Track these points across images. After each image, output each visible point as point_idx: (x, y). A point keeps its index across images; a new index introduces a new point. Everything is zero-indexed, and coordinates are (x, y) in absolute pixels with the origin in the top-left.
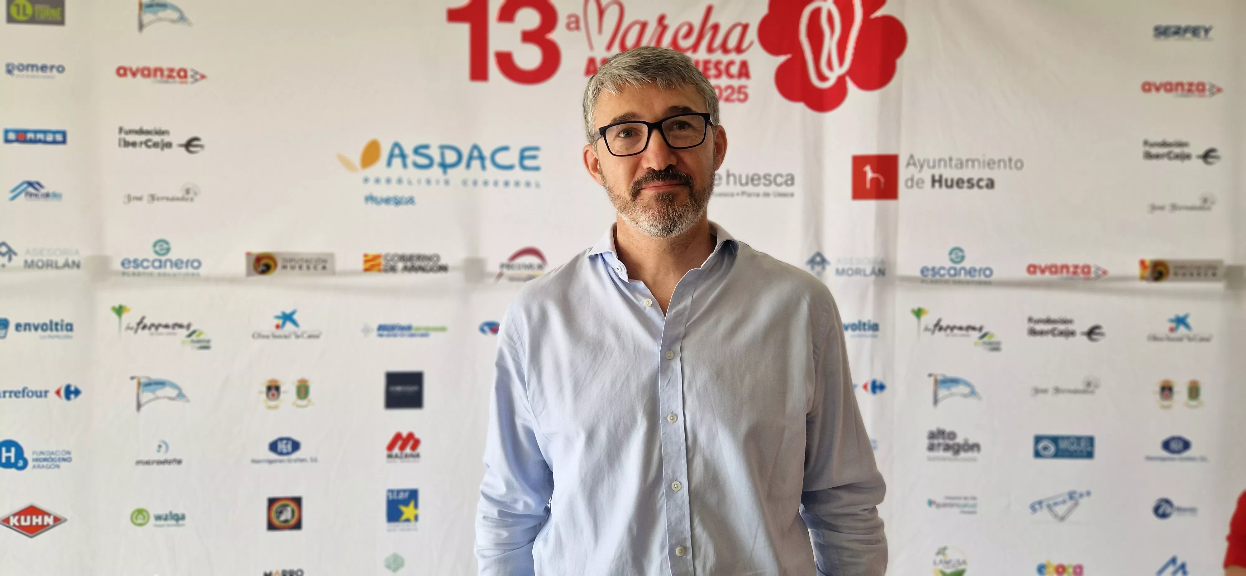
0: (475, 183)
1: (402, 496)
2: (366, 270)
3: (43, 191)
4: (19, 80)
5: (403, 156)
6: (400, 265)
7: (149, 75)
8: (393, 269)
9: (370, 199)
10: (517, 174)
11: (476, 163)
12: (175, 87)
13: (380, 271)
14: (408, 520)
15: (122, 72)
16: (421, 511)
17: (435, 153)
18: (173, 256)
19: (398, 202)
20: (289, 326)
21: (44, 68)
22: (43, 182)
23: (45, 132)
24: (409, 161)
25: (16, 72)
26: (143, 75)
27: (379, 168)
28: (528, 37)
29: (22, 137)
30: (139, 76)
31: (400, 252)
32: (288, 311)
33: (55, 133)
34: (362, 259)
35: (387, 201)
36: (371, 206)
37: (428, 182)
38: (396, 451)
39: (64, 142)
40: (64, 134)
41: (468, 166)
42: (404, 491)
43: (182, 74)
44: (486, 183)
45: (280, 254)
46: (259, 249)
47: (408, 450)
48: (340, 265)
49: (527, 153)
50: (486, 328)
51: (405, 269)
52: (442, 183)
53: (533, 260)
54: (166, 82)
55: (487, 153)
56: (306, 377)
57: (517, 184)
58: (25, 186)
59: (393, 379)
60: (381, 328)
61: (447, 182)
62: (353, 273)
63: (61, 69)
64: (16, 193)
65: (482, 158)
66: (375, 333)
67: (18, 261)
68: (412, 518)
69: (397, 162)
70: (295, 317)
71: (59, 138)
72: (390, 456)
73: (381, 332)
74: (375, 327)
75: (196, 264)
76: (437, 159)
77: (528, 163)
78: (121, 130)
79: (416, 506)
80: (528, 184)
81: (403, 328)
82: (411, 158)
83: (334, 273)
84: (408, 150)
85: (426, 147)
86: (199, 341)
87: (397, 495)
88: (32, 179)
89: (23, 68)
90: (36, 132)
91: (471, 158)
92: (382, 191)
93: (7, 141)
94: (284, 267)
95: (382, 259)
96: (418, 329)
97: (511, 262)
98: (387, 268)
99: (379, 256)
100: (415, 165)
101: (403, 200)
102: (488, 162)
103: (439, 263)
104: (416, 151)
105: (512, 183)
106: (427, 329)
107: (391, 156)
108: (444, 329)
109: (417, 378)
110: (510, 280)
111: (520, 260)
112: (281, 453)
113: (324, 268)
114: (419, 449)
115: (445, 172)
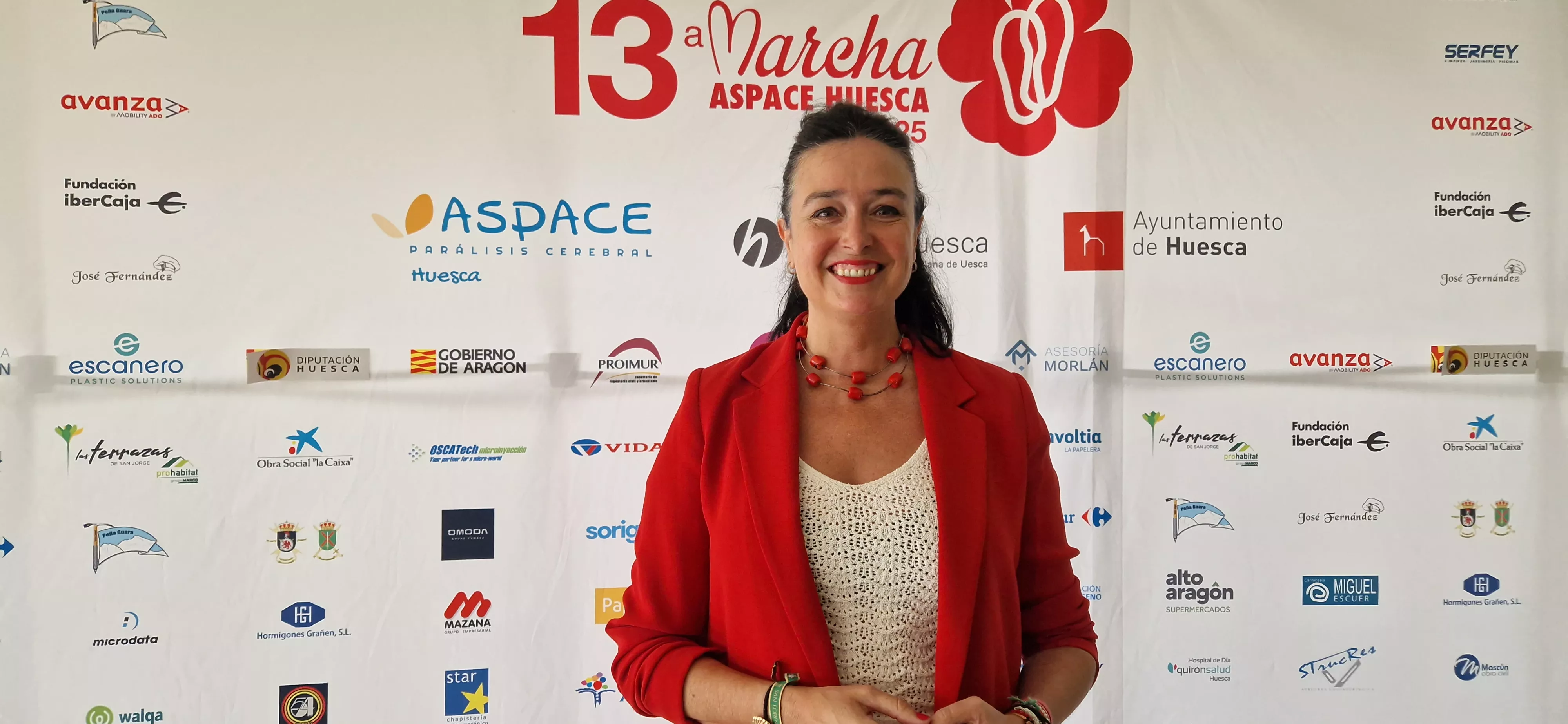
0: (563, 250)
1: (466, 679)
2: (413, 371)
5: (464, 216)
6: (462, 364)
7: (107, 107)
8: (452, 369)
9: (419, 273)
10: (621, 238)
11: (564, 225)
13: (434, 371)
14: (475, 711)
15: (69, 102)
16: (491, 699)
17: (508, 212)
18: (142, 355)
19: (457, 278)
20: (308, 449)
24: (472, 223)
26: (99, 107)
27: (431, 232)
30: (93, 107)
31: (462, 345)
32: (306, 429)
34: (407, 356)
35: (442, 277)
36: (421, 283)
37: (499, 251)
38: (458, 617)
41: (553, 229)
42: (469, 672)
43: (154, 105)
44: (578, 251)
45: (291, 351)
46: (266, 345)
47: (474, 616)
48: (376, 366)
49: (632, 211)
50: (579, 447)
51: (468, 368)
52: (518, 252)
53: (644, 355)
54: (131, 116)
56: (332, 518)
57: (620, 252)
59: (451, 519)
60: (434, 450)
61: (524, 251)
62: (397, 375)
65: (572, 218)
66: (427, 456)
68: (481, 709)
69: (456, 223)
70: (317, 437)
72: (447, 625)
73: (435, 456)
74: (428, 448)
75: (176, 365)
77: (633, 224)
78: (67, 182)
79: (486, 693)
80: (635, 253)
81: (465, 450)
82: (475, 218)
83: (369, 376)
84: (471, 209)
85: (495, 203)
86: (181, 473)
87: (460, 678)
91: (556, 218)
92: (435, 264)
94: (300, 369)
95: (437, 356)
96: (486, 450)
97: (614, 359)
98: (444, 368)
99: (434, 352)
100: (481, 227)
101: (464, 277)
102: (580, 224)
103: (514, 361)
104: (481, 210)
105: (613, 253)
106: (498, 450)
107: (448, 216)
108: (522, 450)
109: (485, 517)
110: (611, 381)
111: (625, 355)
112: (299, 625)
113: (356, 369)
114: (489, 615)
115: (522, 239)
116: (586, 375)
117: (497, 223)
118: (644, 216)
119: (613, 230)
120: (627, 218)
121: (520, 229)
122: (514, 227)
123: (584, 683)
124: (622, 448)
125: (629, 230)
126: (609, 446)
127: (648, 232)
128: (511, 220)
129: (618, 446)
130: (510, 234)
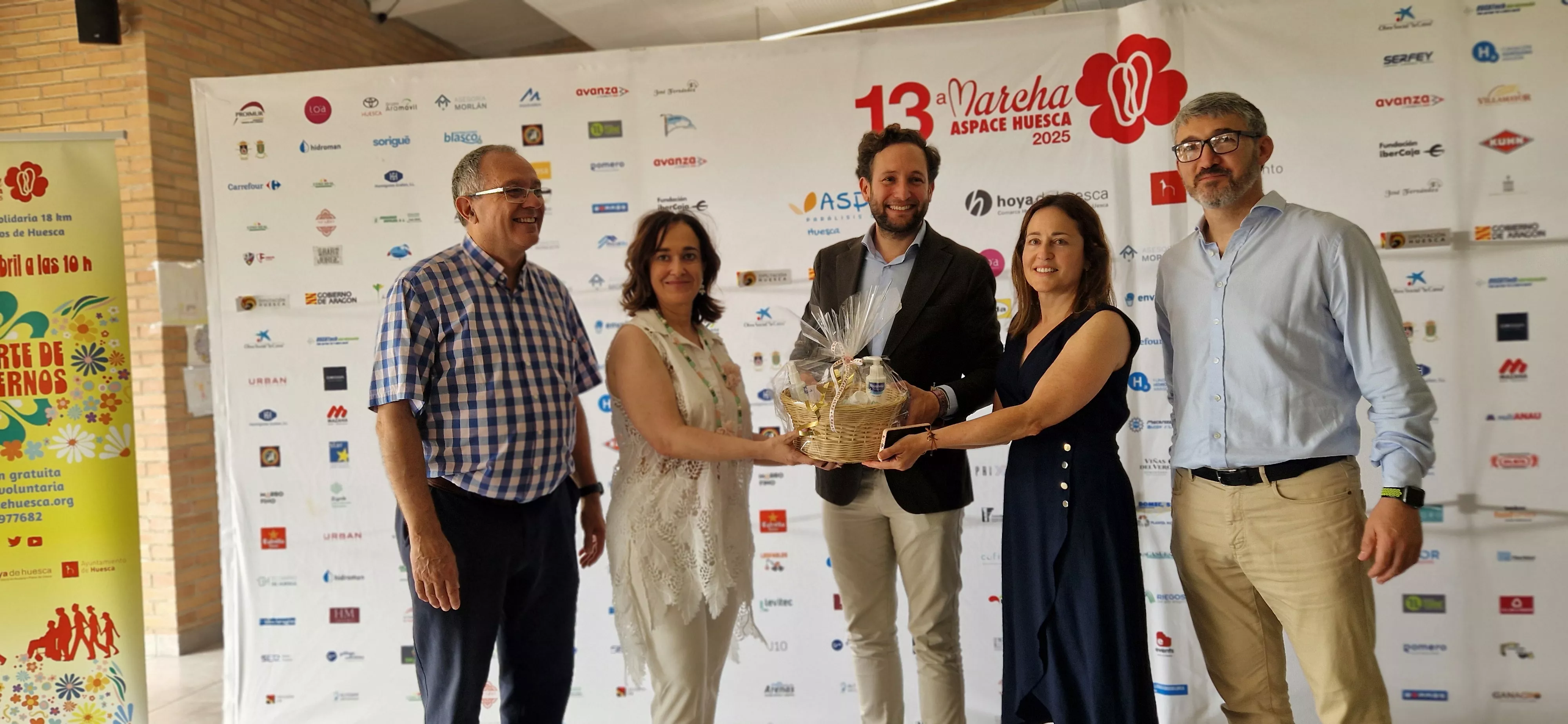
3: (617, 241)
4: (599, 173)
7: (673, 164)
12: (689, 169)
15: (657, 163)
19: (829, 232)
21: (612, 165)
22: (616, 236)
23: (615, 205)
24: (835, 205)
25: (596, 169)
26: (670, 164)
27: (816, 212)
29: (601, 209)
30: (667, 164)
33: (621, 204)
39: (626, 210)
40: (626, 205)
43: (692, 161)
45: (758, 271)
52: (857, 217)
54: (683, 167)
58: (606, 239)
61: (860, 217)
63: (622, 164)
64: (601, 244)
67: (605, 285)
69: (827, 205)
71: (624, 207)
76: (853, 202)
78: (659, 200)
82: (836, 202)
85: (846, 194)
88: (610, 234)
89: (600, 165)
90: (610, 205)
93: (594, 212)
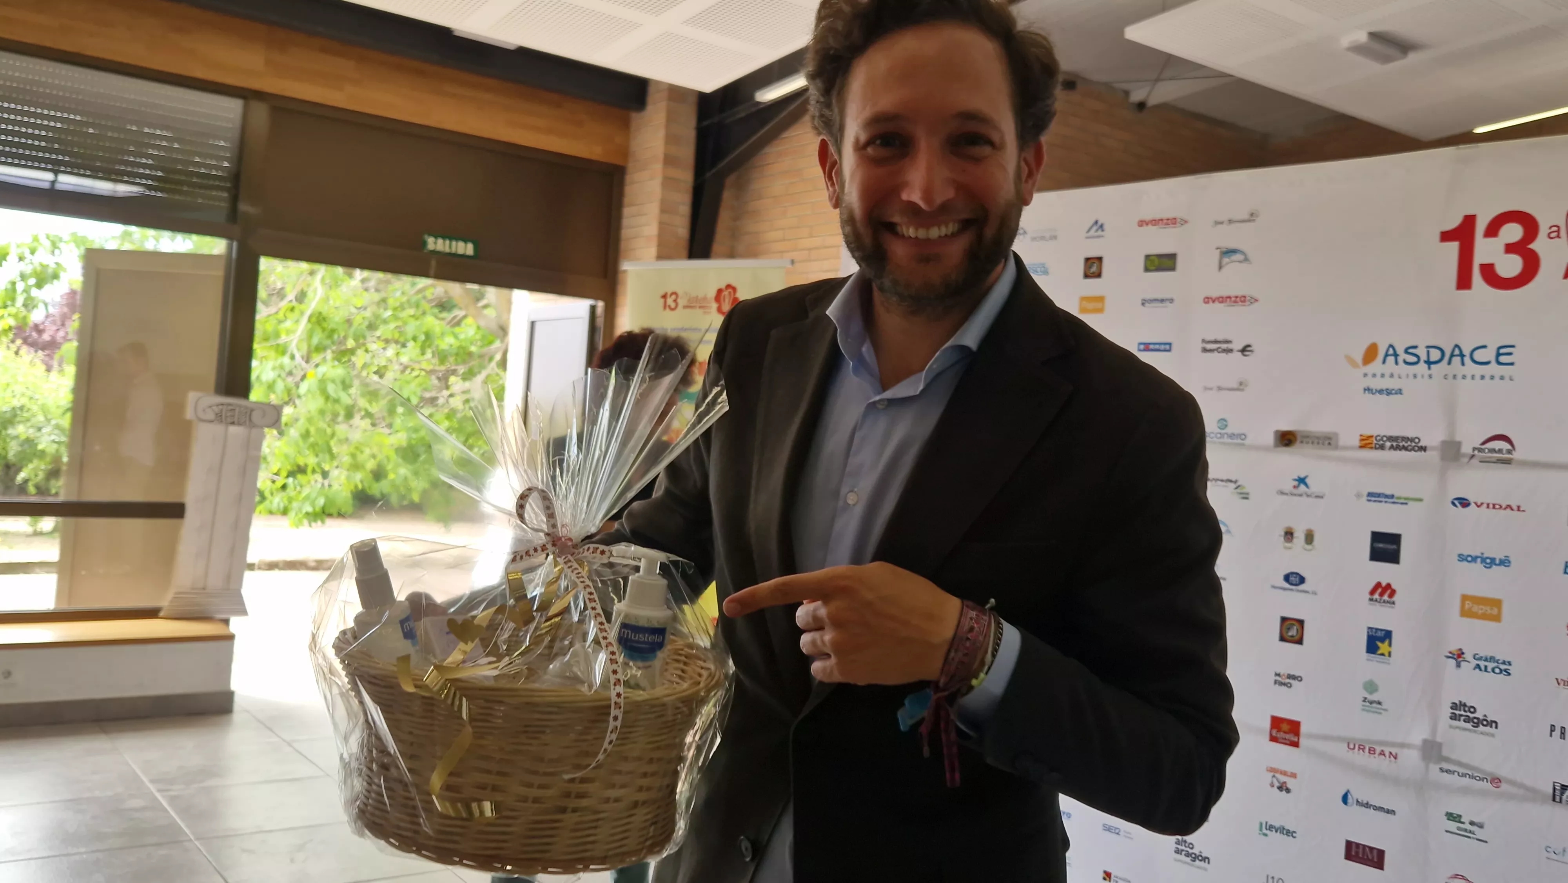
0: (1455, 377)
1: (1379, 634)
2: (1361, 447)
5: (1396, 355)
6: (1388, 444)
8: (1382, 447)
9: (1368, 390)
10: (1494, 369)
11: (1457, 360)
13: (1372, 448)
14: (1383, 655)
16: (1393, 650)
17: (1422, 352)
18: (1229, 430)
19: (1389, 392)
20: (1302, 486)
23: (1160, 344)
24: (1400, 359)
25: (1147, 304)
27: (1376, 366)
28: (1510, 248)
31: (1389, 434)
32: (1302, 476)
33: (1165, 344)
34: (1358, 438)
35: (1380, 392)
36: (1368, 395)
37: (1415, 376)
38: (1376, 596)
39: (1170, 350)
40: (1170, 344)
41: (1449, 363)
42: (1382, 630)
43: (1243, 299)
44: (1464, 377)
45: (1299, 431)
46: (1285, 427)
47: (1386, 597)
48: (1342, 442)
49: (1502, 351)
50: (1456, 502)
51: (1392, 447)
52: (1426, 376)
53: (1506, 446)
55: (1467, 352)
56: (1312, 528)
57: (1492, 377)
59: (1377, 537)
60: (1370, 494)
61: (1430, 376)
62: (1351, 448)
65: (1462, 356)
66: (1365, 498)
68: (1387, 654)
69: (1391, 359)
70: (1307, 480)
71: (1168, 347)
72: (1371, 600)
73: (1369, 498)
74: (1365, 493)
75: (1242, 436)
77: (1503, 359)
78: (1203, 341)
79: (1390, 645)
80: (1502, 378)
81: (1387, 496)
82: (1403, 356)
83: (1337, 447)
84: (1400, 350)
85: (1415, 347)
86: (1241, 493)
87: (1376, 632)
90: (1155, 344)
91: (1452, 355)
92: (1378, 384)
94: (1302, 442)
95: (1374, 439)
96: (1399, 498)
97: (1483, 447)
98: (1377, 446)
99: (1372, 437)
100: (1406, 362)
101: (1393, 392)
102: (1467, 360)
103: (1420, 445)
104: (1406, 351)
105: (1487, 377)
106: (1406, 499)
107: (1387, 355)
108: (1421, 500)
109: (1395, 539)
110: (1481, 462)
111: (1491, 445)
112: (1292, 584)
113: (1329, 444)
114: (1395, 598)
115: (1429, 368)
116: (1464, 455)
117: (1414, 359)
118: (1510, 354)
119: (1488, 363)
120: (1498, 355)
121: (1429, 363)
122: (1425, 362)
123: (1450, 653)
124: (1485, 505)
125: (1499, 363)
126: (1476, 503)
127: (1512, 364)
128: (1424, 357)
129: (1482, 504)
130: (1422, 366)
